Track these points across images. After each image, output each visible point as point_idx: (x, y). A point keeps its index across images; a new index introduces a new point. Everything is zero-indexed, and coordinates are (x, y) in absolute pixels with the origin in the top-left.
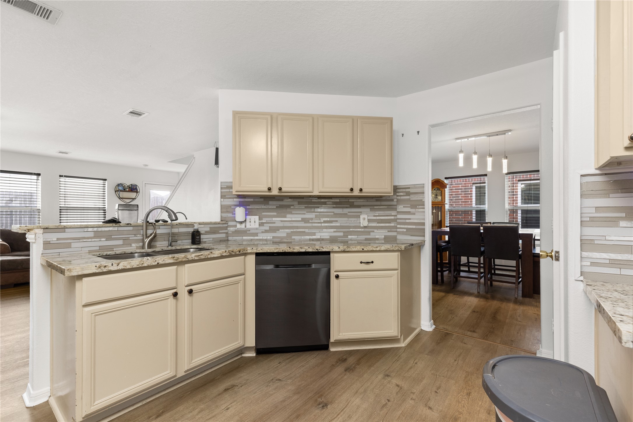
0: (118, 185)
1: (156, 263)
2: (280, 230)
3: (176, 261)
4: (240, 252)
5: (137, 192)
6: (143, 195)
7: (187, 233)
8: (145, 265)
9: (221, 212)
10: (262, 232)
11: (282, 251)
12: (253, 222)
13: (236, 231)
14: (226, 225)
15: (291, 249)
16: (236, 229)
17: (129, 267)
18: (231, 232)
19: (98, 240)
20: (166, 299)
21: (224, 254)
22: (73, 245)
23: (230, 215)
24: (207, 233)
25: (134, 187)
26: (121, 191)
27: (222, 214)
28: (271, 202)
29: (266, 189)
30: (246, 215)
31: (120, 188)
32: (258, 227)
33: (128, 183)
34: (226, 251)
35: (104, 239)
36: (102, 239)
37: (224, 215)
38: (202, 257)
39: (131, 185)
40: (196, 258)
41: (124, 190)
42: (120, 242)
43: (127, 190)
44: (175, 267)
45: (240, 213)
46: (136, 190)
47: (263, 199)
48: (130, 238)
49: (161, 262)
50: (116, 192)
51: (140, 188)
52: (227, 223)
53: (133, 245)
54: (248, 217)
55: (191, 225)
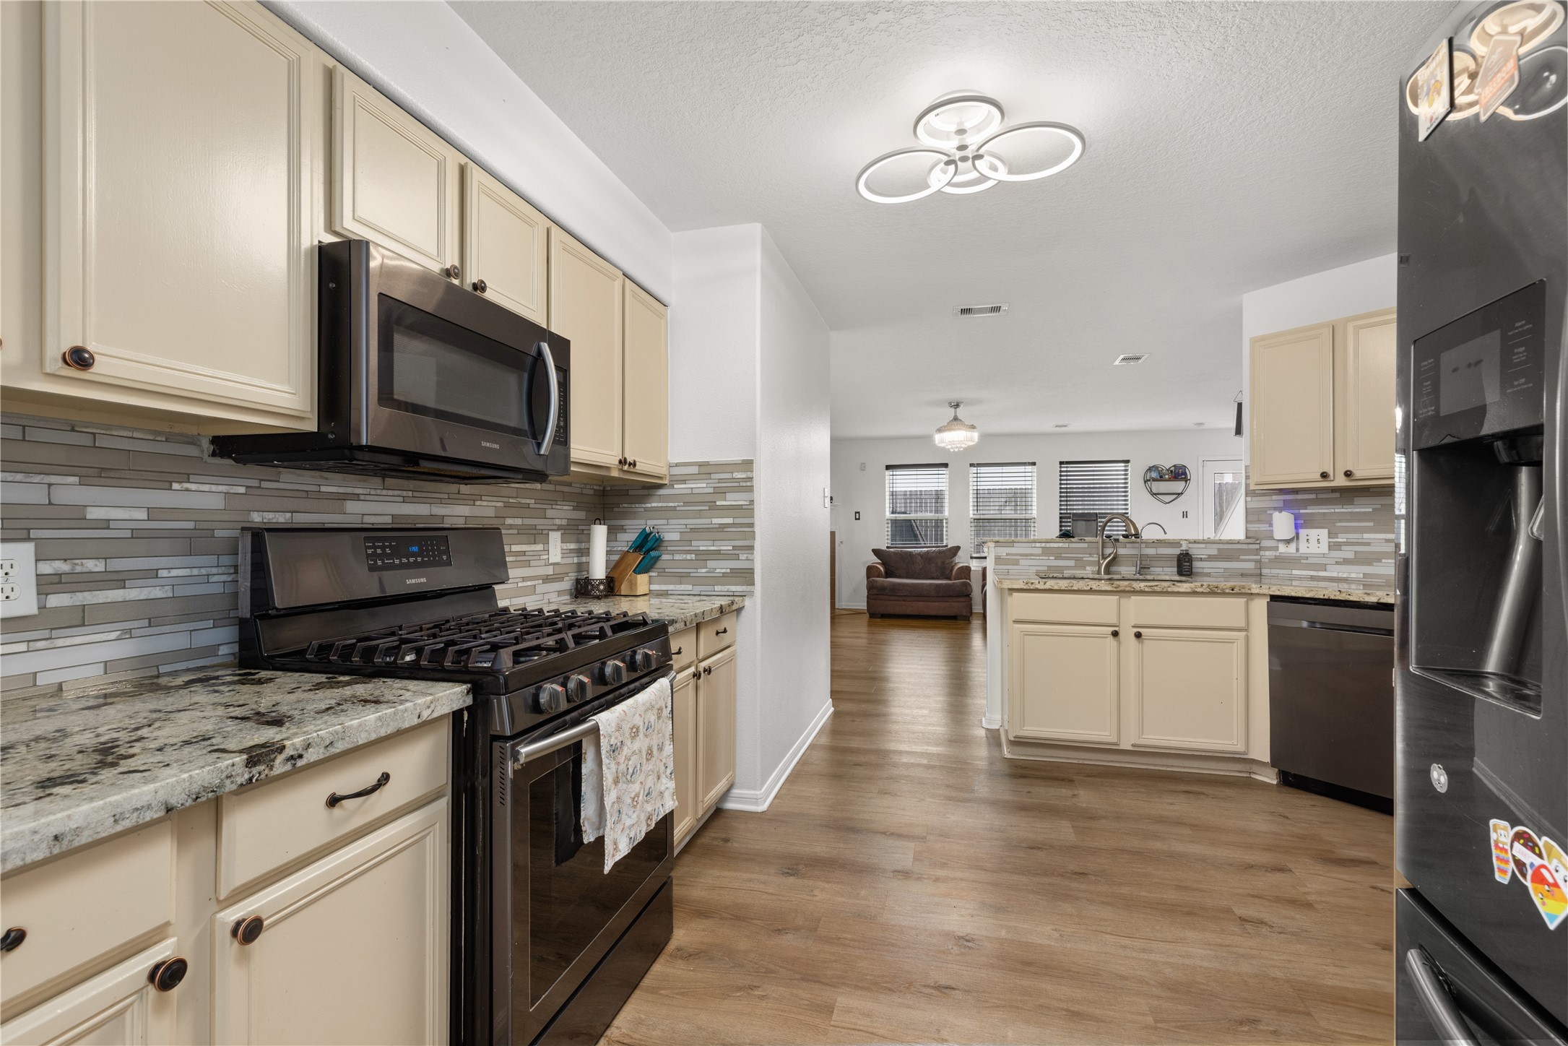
0: (1150, 469)
1: (1088, 588)
2: (1383, 561)
3: (1115, 590)
4: (1233, 590)
5: (1186, 480)
6: (1200, 484)
7: (1169, 557)
8: (1075, 588)
9: (1247, 522)
10: (1337, 563)
11: (1322, 597)
12: (1315, 542)
13: (1276, 558)
14: (1257, 546)
15: (1344, 595)
16: (1278, 554)
17: (1056, 588)
18: (1267, 560)
19: (1047, 558)
20: (1102, 637)
21: (1199, 590)
22: (1022, 562)
23: (1264, 527)
24: (1211, 558)
25: (1180, 470)
26: (1154, 480)
27: (1248, 525)
28: (1357, 500)
29: (1318, 476)
30: (1297, 527)
31: (1154, 475)
32: (1326, 551)
33: (1167, 463)
34: (1202, 585)
35: (1053, 558)
36: (1051, 558)
37: (1253, 527)
38: (1158, 589)
39: (1174, 466)
40: (1147, 589)
41: (1161, 477)
42: (1071, 563)
43: (1167, 476)
44: (1115, 598)
45: (1282, 524)
46: (1183, 476)
47: (1339, 494)
48: (1084, 559)
49: (1095, 587)
50: (1145, 482)
51: (1192, 472)
52: (1258, 542)
53: (1088, 568)
54: (1303, 532)
55: (1176, 544)
